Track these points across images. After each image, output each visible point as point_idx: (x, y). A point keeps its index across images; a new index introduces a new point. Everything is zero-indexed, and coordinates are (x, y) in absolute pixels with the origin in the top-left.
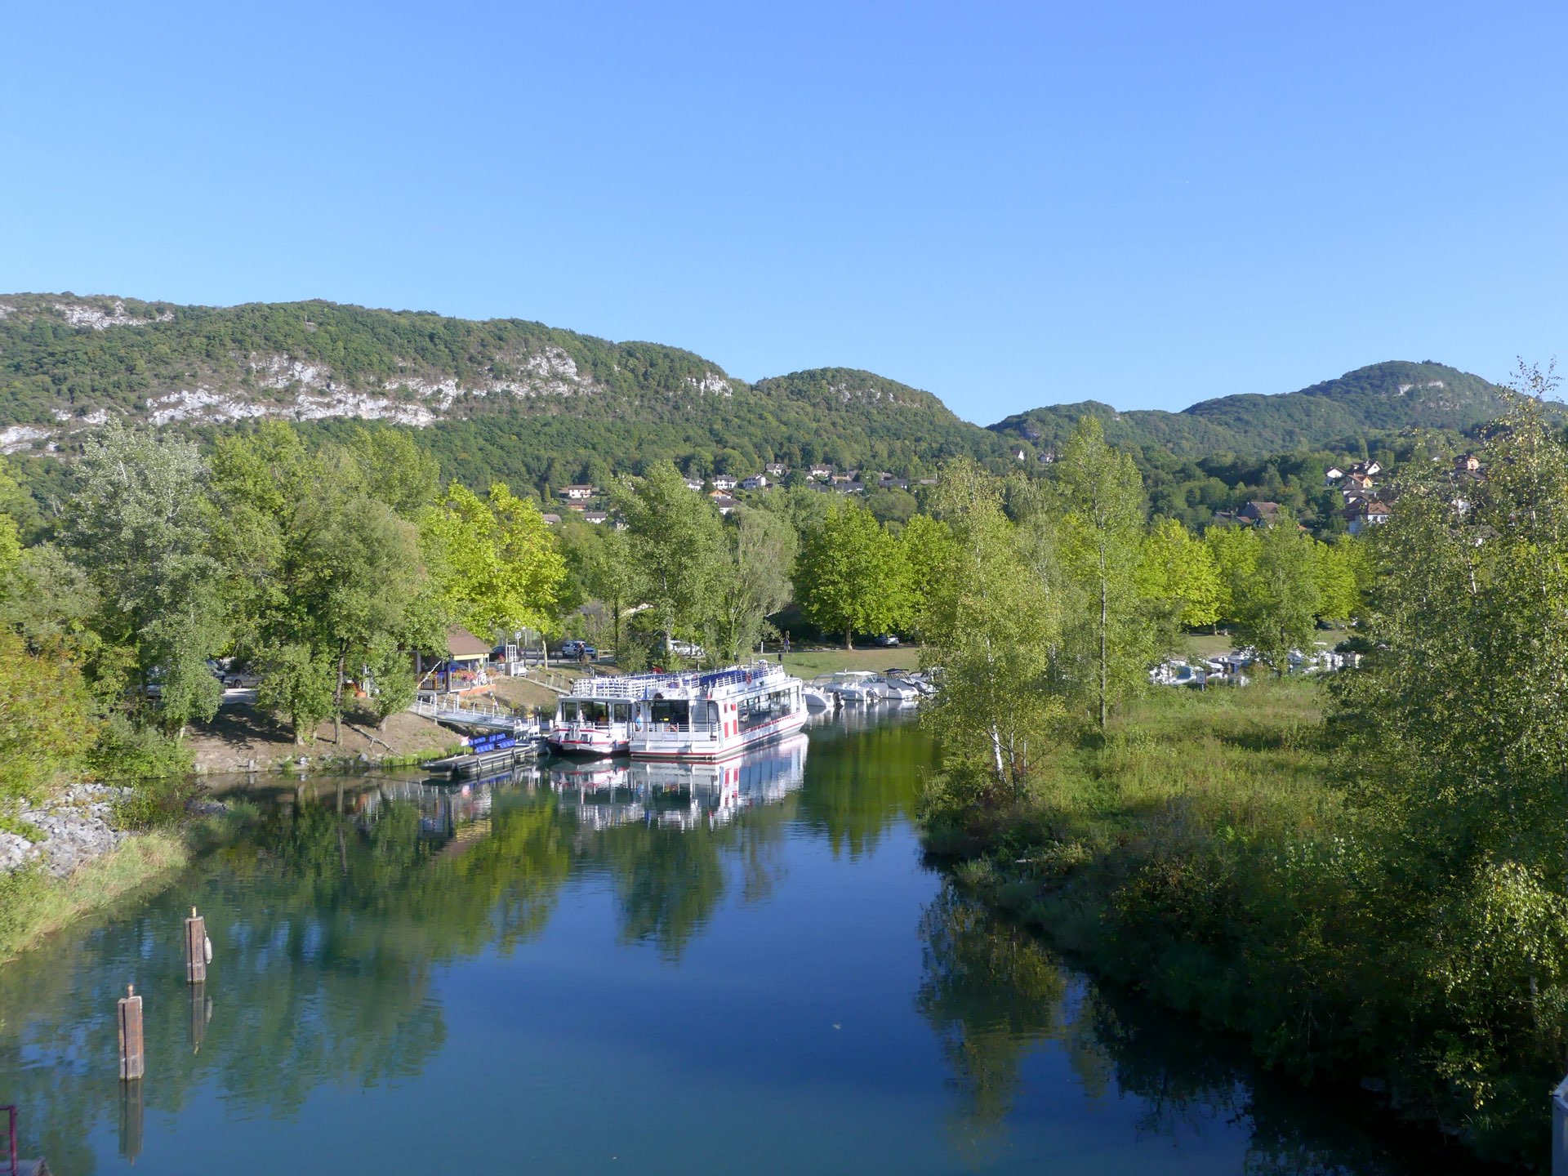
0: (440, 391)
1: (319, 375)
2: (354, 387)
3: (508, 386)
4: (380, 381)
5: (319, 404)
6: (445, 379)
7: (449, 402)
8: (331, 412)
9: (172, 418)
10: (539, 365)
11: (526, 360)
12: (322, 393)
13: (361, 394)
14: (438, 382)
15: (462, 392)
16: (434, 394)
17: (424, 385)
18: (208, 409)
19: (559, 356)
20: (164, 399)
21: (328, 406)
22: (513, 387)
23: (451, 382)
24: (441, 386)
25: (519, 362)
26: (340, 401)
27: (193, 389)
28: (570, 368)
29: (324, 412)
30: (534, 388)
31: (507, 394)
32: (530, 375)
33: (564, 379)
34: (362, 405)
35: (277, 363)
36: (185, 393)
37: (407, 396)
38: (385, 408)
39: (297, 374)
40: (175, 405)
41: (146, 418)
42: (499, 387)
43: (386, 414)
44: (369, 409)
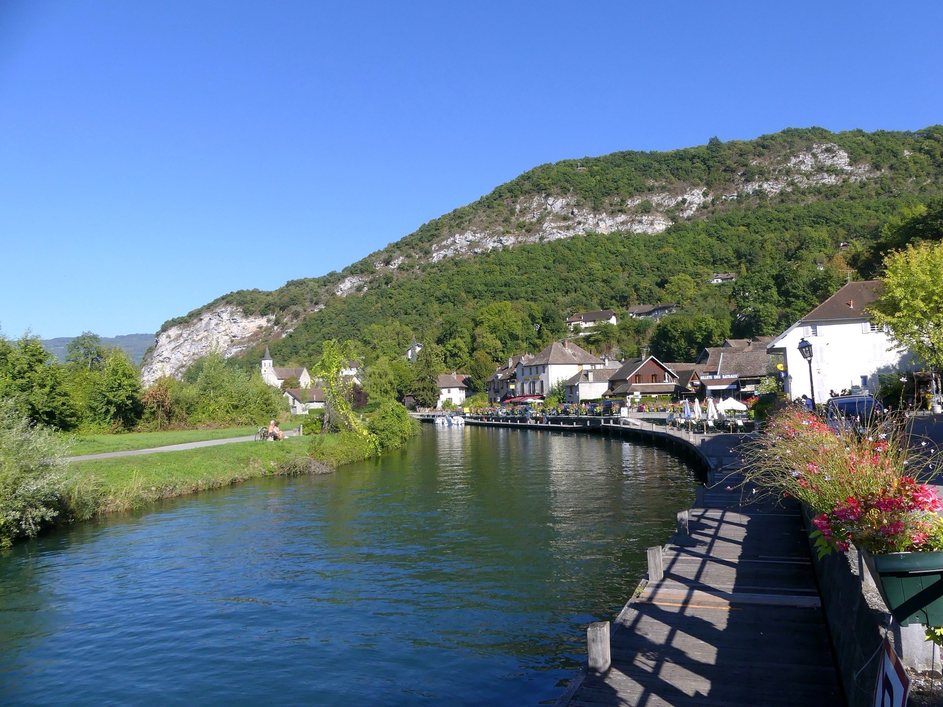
0: (684, 201)
1: (568, 204)
2: (596, 210)
3: (760, 186)
4: (623, 201)
5: (559, 228)
6: (691, 189)
7: (694, 209)
8: (571, 233)
9: (445, 256)
10: (802, 162)
11: (787, 159)
12: (565, 219)
13: (601, 214)
14: (684, 192)
15: (710, 199)
16: (678, 204)
17: (669, 198)
18: (472, 245)
19: (828, 150)
20: (444, 243)
21: (568, 228)
22: (765, 186)
23: (696, 191)
24: (686, 197)
25: (779, 163)
26: (579, 223)
27: (463, 231)
28: (842, 159)
29: (563, 233)
30: (792, 184)
31: (760, 194)
32: (788, 172)
33: (832, 171)
34: (600, 223)
35: (536, 201)
36: (457, 236)
37: (646, 209)
38: (622, 223)
39: (549, 207)
40: (447, 247)
41: (428, 259)
42: (750, 188)
43: (623, 228)
44: (606, 226)
